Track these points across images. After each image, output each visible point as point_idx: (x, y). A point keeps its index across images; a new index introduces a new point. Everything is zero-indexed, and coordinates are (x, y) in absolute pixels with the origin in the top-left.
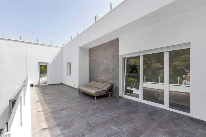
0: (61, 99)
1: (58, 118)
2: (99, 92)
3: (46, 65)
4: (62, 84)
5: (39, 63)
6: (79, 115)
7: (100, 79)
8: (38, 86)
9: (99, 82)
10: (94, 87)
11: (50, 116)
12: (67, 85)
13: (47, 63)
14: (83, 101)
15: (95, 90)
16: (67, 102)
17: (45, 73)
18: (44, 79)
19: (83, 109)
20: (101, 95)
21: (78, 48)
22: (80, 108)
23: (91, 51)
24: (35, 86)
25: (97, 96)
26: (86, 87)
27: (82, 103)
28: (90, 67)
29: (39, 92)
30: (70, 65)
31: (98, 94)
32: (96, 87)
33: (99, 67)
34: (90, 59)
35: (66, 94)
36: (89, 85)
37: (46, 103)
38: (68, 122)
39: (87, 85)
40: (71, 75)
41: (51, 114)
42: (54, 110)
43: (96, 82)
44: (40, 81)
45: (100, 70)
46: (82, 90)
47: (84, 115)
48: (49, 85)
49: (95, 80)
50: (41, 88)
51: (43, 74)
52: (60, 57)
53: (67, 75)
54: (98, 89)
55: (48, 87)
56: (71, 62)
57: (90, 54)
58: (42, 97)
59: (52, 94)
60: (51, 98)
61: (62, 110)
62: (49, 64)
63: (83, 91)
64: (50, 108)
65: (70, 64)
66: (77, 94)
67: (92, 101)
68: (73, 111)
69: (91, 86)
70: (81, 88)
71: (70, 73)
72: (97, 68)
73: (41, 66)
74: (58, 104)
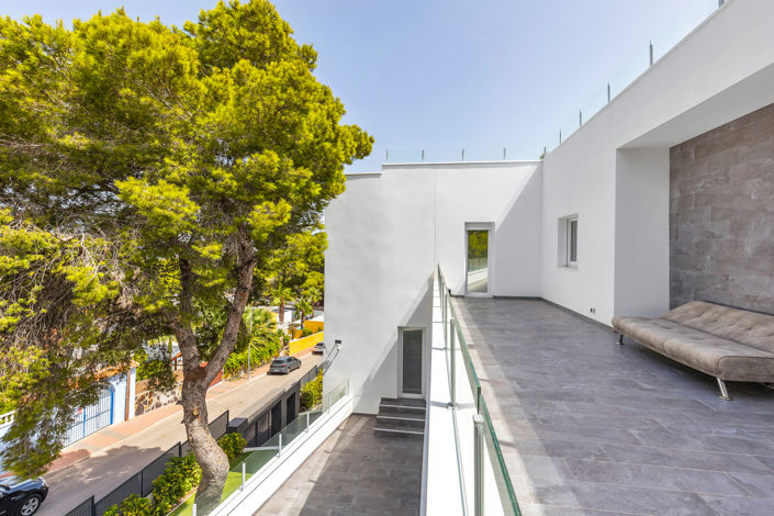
0: (545, 353)
1: (544, 421)
2: (749, 362)
3: (486, 232)
4: (540, 299)
5: (467, 224)
6: (636, 442)
7: (747, 291)
8: (462, 297)
9: (742, 312)
10: (707, 329)
11: (516, 406)
12: (557, 306)
13: (491, 224)
14: (647, 386)
15: (715, 349)
16: (568, 372)
17: (480, 257)
18: (479, 276)
19: (654, 422)
20: (762, 379)
21: (614, 153)
22: (634, 414)
23: (685, 156)
24: (457, 297)
25: (732, 378)
26: (655, 324)
27: (643, 393)
28: (674, 234)
29: (470, 317)
30: (571, 226)
31: (741, 372)
32: (719, 332)
33: (738, 228)
34: (677, 195)
35: (560, 338)
36: (675, 317)
37: (496, 359)
38: (589, 454)
39: (664, 318)
40: (576, 268)
41: (515, 400)
42: (526, 387)
43: (723, 309)
44: (469, 283)
45: (749, 249)
46: (634, 336)
47: (661, 450)
48: (495, 298)
49: (713, 298)
50: (471, 305)
51: (476, 260)
52: (531, 199)
53: (560, 266)
54: (739, 347)
55: (492, 304)
56: (576, 216)
57: (673, 174)
58: (479, 334)
59: (509, 330)
60: (509, 344)
61: (558, 396)
62: (497, 227)
63: (641, 340)
64: (510, 378)
65: (574, 225)
66: (608, 346)
67: (702, 397)
68: (604, 416)
69: (687, 322)
70: (631, 326)
71: (573, 258)
72: (728, 237)
73: (470, 233)
74: (535, 370)
